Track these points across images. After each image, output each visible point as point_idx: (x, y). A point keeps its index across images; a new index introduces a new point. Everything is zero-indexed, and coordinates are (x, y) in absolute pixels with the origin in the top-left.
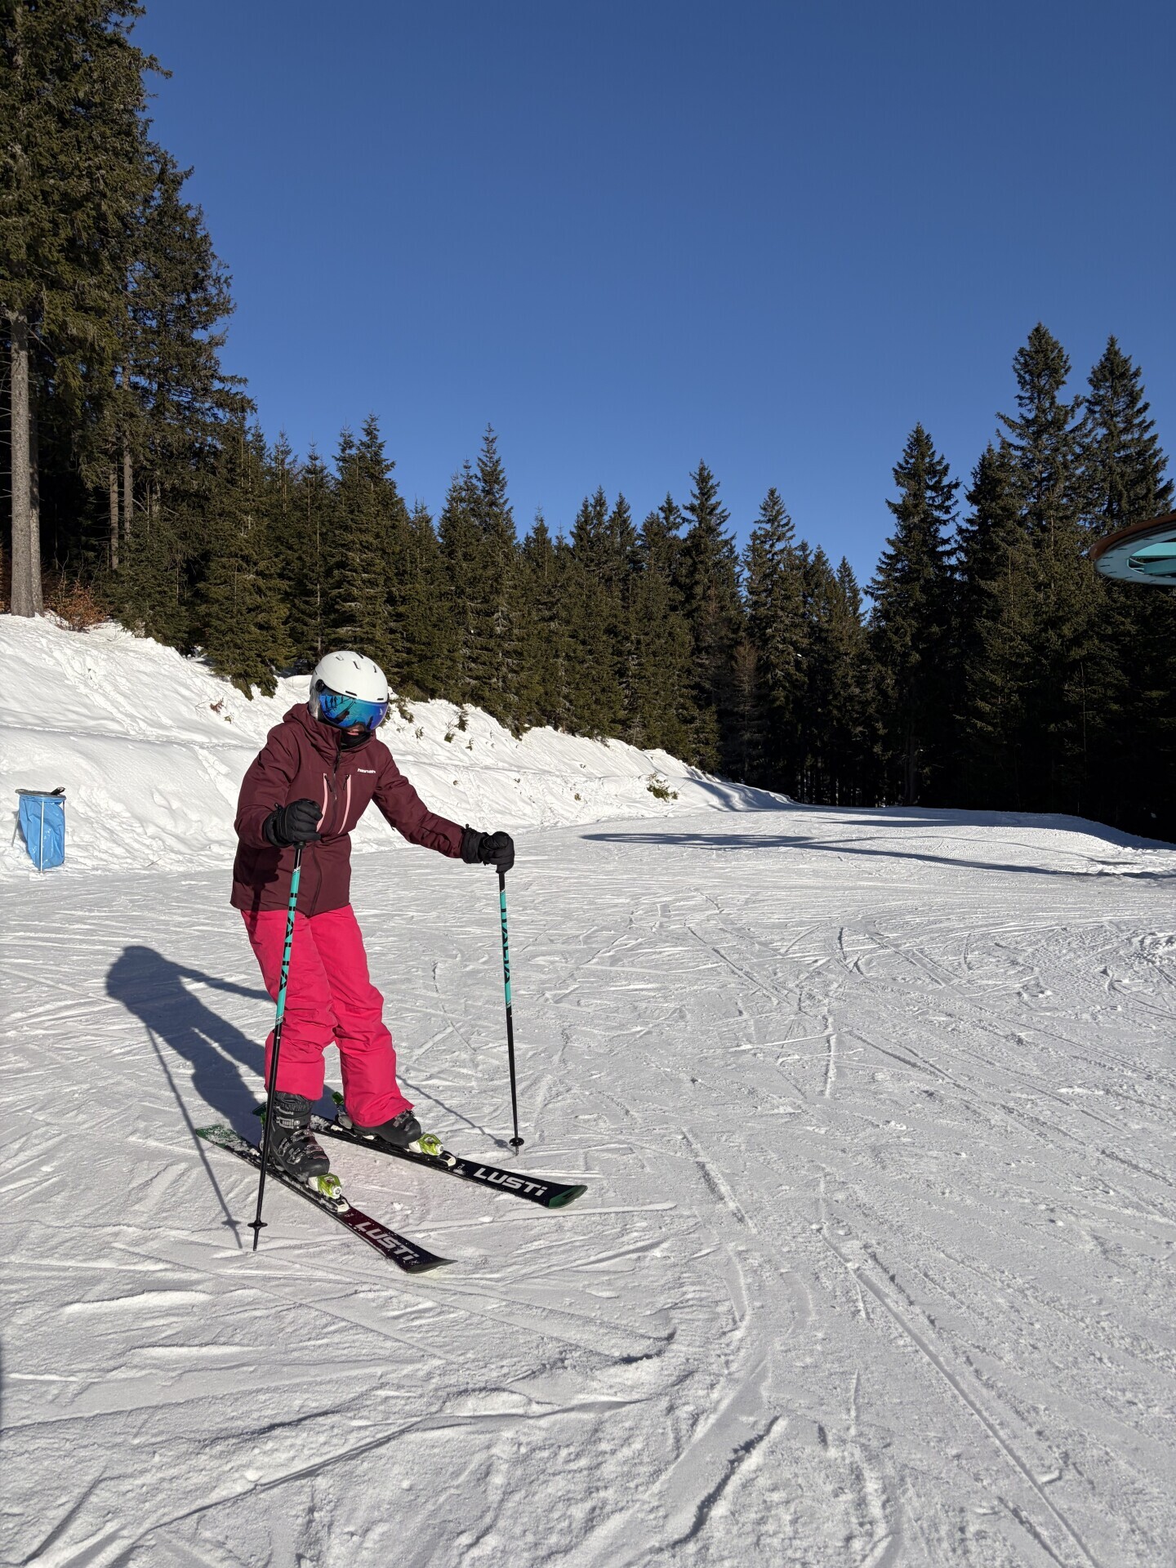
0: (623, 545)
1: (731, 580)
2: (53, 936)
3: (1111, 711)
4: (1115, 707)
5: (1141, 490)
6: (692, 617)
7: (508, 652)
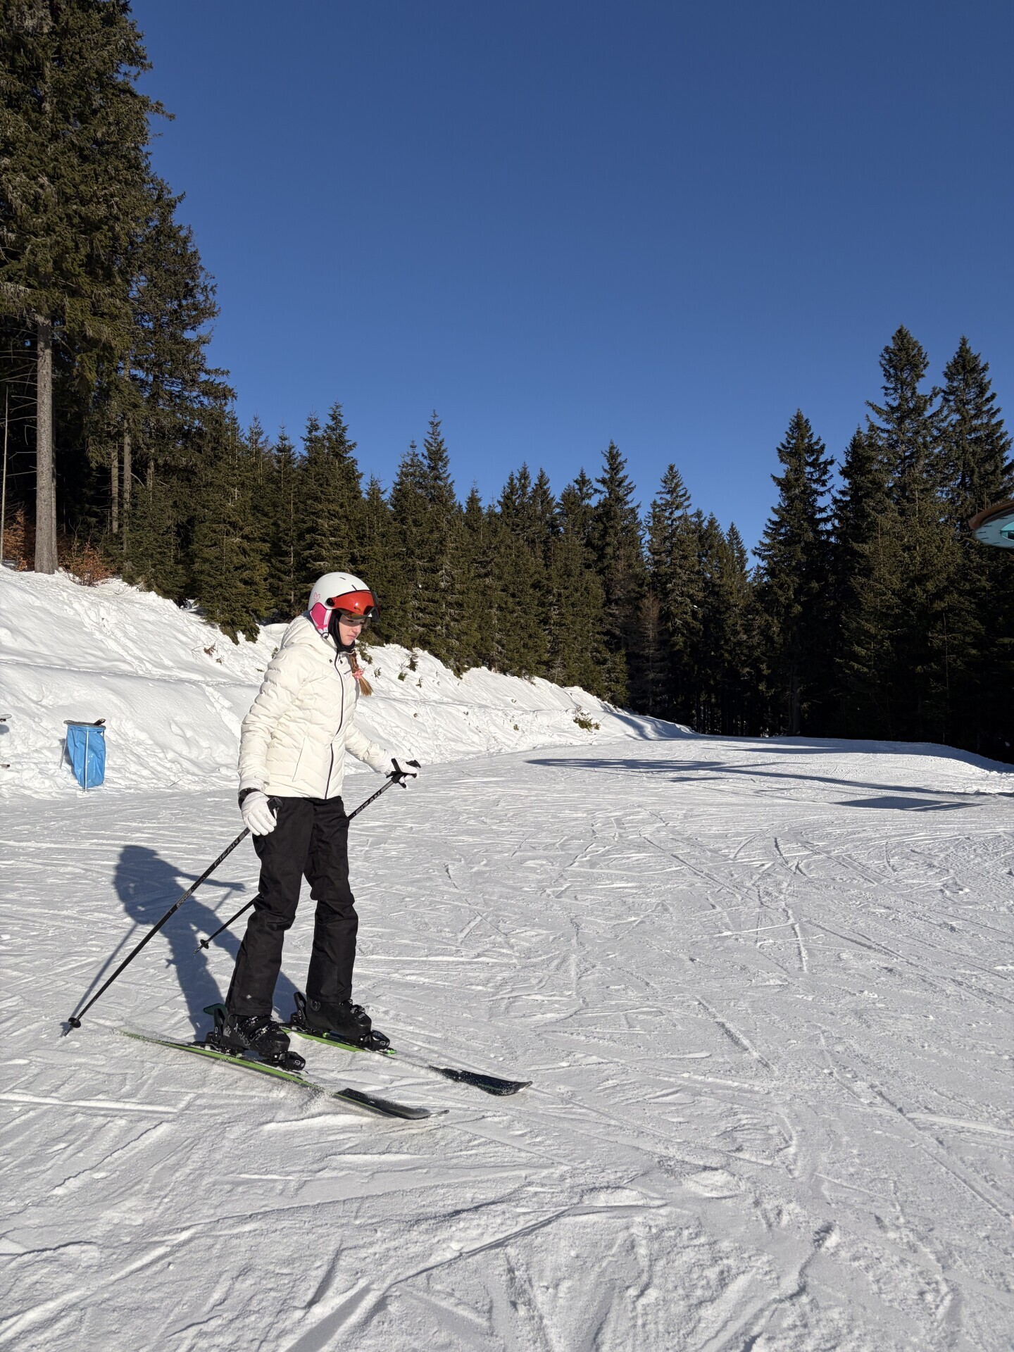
0: (543, 513)
1: (634, 542)
3: (969, 655)
4: (974, 652)
5: (989, 467)
6: (604, 574)
7: (451, 603)
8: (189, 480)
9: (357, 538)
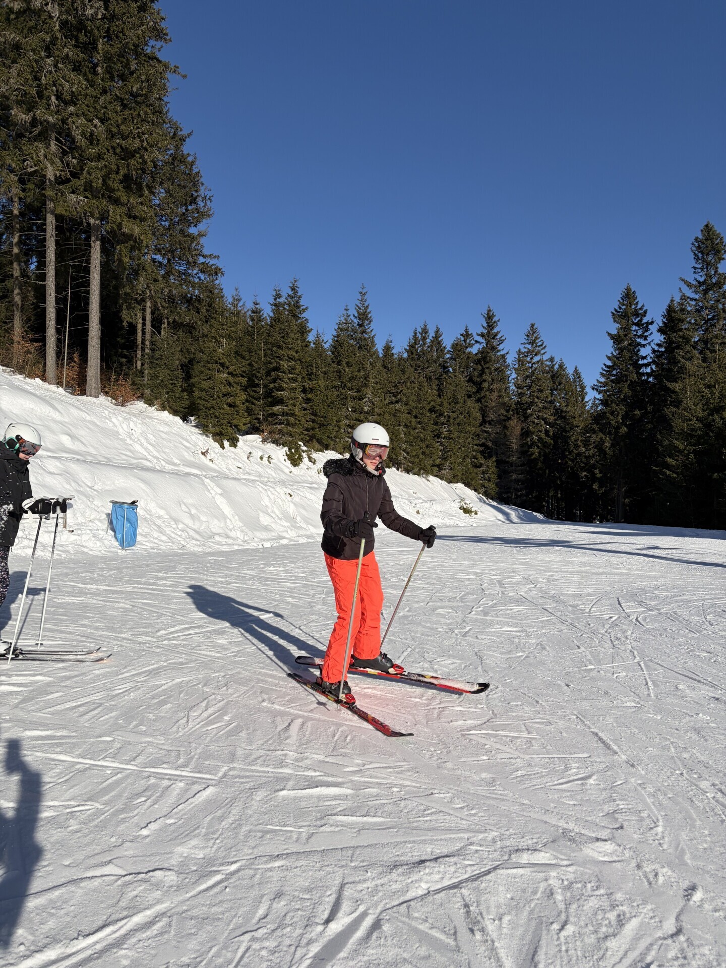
0: (438, 357)
1: (504, 379)
2: (154, 587)
6: (481, 402)
8: (191, 333)
9: (307, 375)
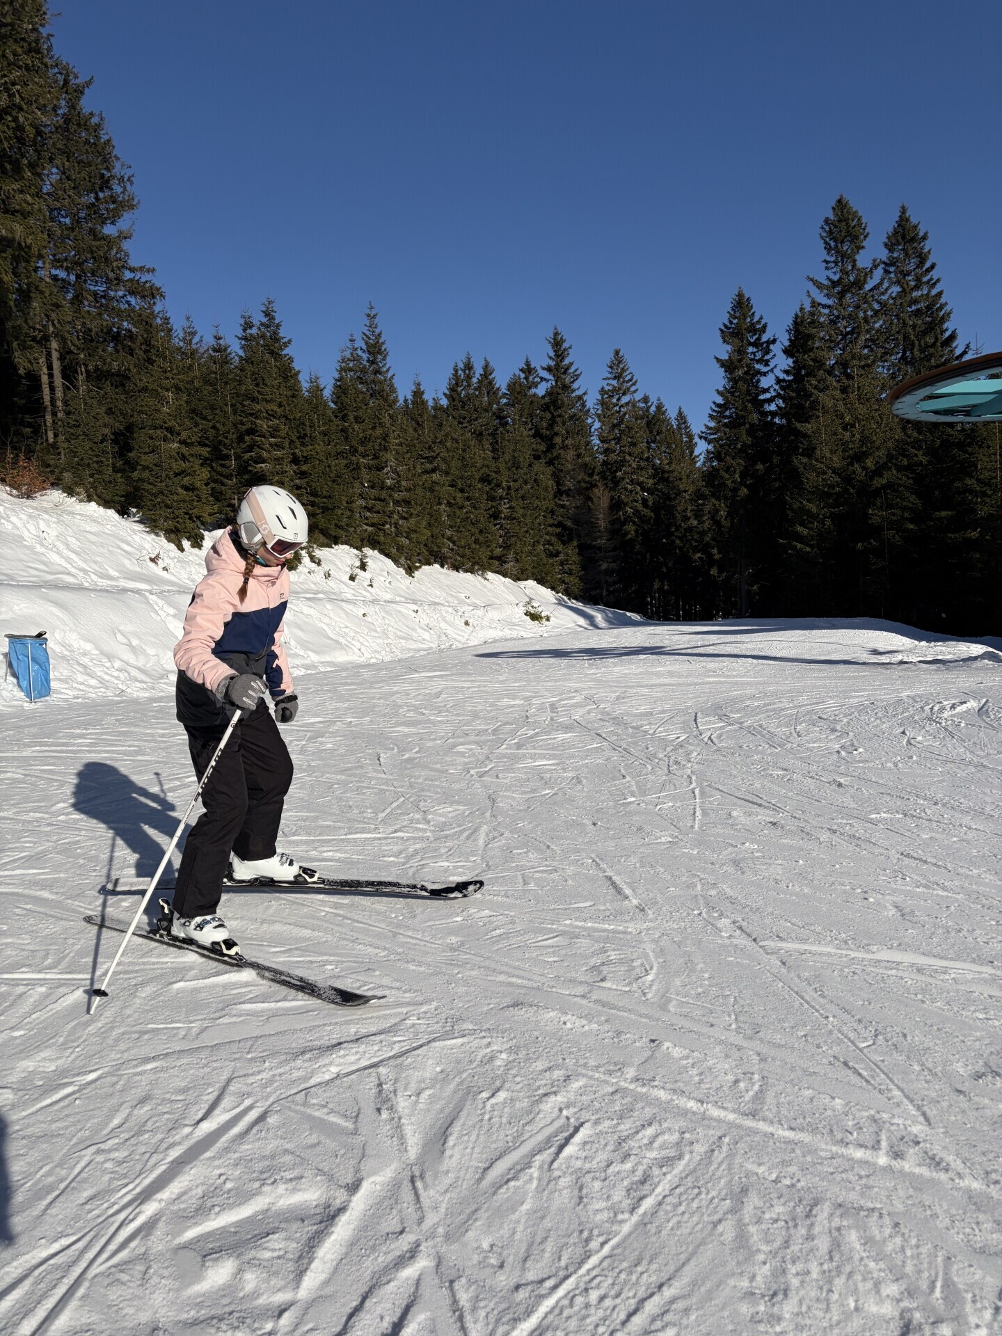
0: (490, 404)
1: (584, 431)
3: (908, 531)
4: (912, 526)
5: (929, 340)
6: (553, 464)
7: (398, 501)
8: (123, 385)
9: (298, 438)
